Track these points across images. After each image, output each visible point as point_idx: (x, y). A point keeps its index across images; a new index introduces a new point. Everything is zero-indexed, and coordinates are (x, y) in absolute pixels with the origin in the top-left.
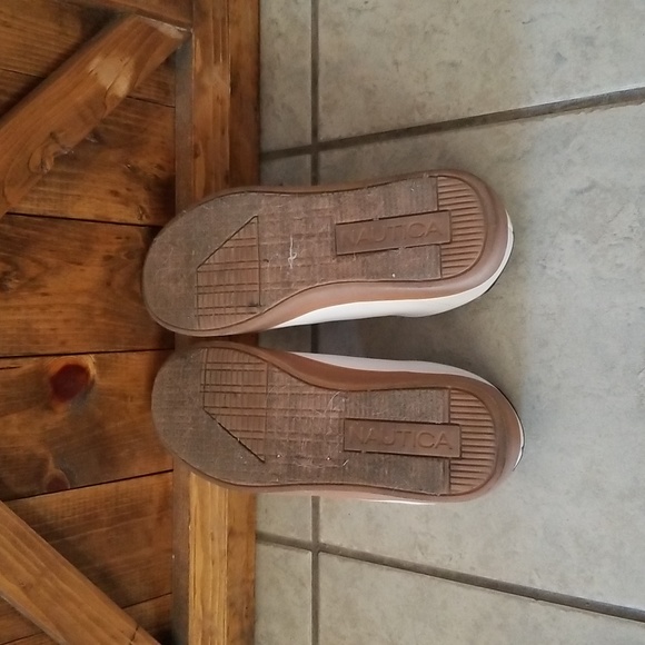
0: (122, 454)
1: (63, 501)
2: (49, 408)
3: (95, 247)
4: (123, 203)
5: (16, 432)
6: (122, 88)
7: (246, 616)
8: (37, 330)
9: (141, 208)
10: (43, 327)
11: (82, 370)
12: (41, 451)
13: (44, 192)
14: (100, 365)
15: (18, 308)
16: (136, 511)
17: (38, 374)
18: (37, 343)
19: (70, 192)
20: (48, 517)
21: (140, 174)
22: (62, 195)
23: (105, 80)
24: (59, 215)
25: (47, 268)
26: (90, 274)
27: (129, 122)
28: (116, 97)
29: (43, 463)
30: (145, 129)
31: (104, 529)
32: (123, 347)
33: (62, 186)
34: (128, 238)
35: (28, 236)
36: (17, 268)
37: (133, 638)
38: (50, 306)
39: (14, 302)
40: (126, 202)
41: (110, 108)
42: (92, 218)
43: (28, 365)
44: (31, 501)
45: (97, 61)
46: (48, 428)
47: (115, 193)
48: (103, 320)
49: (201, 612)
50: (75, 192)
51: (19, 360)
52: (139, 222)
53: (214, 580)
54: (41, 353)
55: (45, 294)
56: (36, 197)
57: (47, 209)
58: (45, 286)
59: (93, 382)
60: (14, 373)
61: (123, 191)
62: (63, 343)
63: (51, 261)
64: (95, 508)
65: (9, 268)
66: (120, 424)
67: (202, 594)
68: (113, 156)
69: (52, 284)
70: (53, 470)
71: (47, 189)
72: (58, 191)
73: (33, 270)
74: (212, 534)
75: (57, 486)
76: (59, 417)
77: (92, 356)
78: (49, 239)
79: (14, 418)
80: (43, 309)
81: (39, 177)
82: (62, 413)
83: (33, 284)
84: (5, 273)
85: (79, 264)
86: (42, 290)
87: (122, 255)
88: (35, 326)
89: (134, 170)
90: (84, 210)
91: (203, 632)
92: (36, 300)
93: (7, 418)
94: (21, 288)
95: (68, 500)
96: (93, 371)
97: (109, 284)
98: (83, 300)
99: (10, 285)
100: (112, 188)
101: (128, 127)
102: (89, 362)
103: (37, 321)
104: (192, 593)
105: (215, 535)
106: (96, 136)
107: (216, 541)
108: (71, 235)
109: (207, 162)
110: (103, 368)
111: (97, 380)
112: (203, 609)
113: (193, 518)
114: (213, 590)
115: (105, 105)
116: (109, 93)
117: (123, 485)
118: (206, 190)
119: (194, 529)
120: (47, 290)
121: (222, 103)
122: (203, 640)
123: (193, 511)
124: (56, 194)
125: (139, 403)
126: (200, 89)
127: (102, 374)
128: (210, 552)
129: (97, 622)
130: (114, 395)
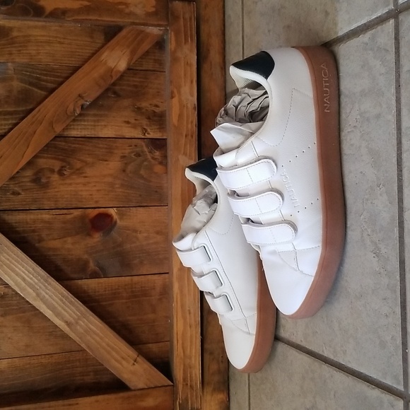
0: (135, 262)
1: (98, 283)
2: (89, 235)
3: (116, 151)
4: (132, 127)
5: (70, 246)
6: (122, 66)
7: (222, 362)
8: (81, 195)
9: (145, 129)
10: (84, 193)
11: (109, 216)
12: (86, 256)
13: (85, 125)
14: (119, 214)
15: (71, 184)
16: (145, 293)
17: (83, 218)
18: (82, 202)
19: (99, 124)
20: (90, 291)
21: (143, 111)
22: (95, 126)
23: (111, 64)
25: (87, 163)
26: (114, 165)
27: (136, 83)
28: (119, 71)
29: (86, 263)
30: (146, 86)
31: (124, 301)
32: (134, 204)
33: (94, 121)
34: (136, 146)
35: (75, 147)
36: (69, 164)
37: (135, 361)
38: (89, 183)
39: (68, 181)
40: (134, 127)
41: (115, 78)
42: (113, 136)
43: (77, 213)
44: (80, 282)
45: (106, 54)
46: (89, 245)
48: (120, 190)
49: (182, 354)
50: (103, 124)
51: (72, 210)
52: (143, 137)
53: (191, 336)
54: (85, 207)
55: (86, 177)
56: (80, 127)
57: (86, 133)
58: (85, 173)
59: (116, 222)
60: (69, 217)
61: (132, 121)
62: (97, 202)
63: (89, 160)
64: (118, 289)
65: (64, 164)
66: (133, 245)
67: (183, 344)
68: (126, 102)
69: (89, 171)
70: (92, 265)
71: (85, 123)
72: (92, 123)
73: (78, 165)
74: (189, 311)
75: (95, 275)
76: (95, 240)
77: (115, 209)
78: (87, 148)
79: (69, 240)
80: (85, 185)
81: (73, 118)
82: (97, 237)
83: (79, 172)
84: (62, 167)
85: (106, 161)
86: (84, 175)
87: (132, 155)
88: (80, 193)
89: (139, 109)
90: (107, 132)
91: (184, 365)
92: (81, 180)
93: (65, 239)
94: (72, 174)
95: (101, 283)
96: (115, 217)
97: (124, 171)
98: (110, 179)
99: (65, 173)
100: (126, 120)
101: (136, 86)
102: (113, 212)
103: (82, 191)
104: (175, 342)
105: (192, 311)
106: (115, 93)
107: (192, 315)
108: (101, 146)
109: (180, 101)
110: (121, 215)
111: (118, 221)
112: (184, 352)
113: (175, 300)
114: (191, 342)
115: (111, 76)
116: (115, 70)
117: (136, 278)
118: (180, 116)
119: (176, 305)
120: (86, 175)
121: (191, 65)
122: (184, 370)
123: (175, 296)
124: (91, 125)
125: (145, 235)
126: (175, 60)
127: (121, 219)
128: (188, 320)
129: (113, 349)
130: (129, 230)
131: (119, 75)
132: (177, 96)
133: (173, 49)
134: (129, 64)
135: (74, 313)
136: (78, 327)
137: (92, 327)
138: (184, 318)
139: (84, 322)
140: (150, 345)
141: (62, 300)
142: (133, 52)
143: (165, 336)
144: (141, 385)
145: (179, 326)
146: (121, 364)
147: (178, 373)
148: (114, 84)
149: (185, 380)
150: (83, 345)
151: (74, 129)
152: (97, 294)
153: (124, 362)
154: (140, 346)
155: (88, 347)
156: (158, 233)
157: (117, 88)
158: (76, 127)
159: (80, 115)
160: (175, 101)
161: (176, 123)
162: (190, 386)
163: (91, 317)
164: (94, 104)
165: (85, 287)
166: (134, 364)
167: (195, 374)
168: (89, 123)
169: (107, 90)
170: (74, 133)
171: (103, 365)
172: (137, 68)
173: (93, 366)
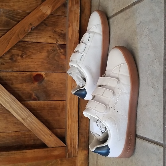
0: (52, 95)
1: (36, 103)
2: (33, 83)
3: (45, 49)
4: (52, 39)
5: (25, 87)
6: (49, 12)
7: (86, 138)
8: (30, 66)
9: (57, 40)
10: (31, 65)
11: (41, 76)
12: (31, 92)
16: (55, 108)
17: (30, 76)
18: (30, 69)
19: (38, 37)
20: (33, 106)
21: (57, 32)
22: (36, 37)
23: (44, 11)
24: (36, 42)
25: (32, 53)
26: (44, 54)
28: (47, 15)
29: (31, 95)
31: (47, 111)
32: (52, 71)
33: (36, 35)
34: (53, 47)
35: (28, 46)
36: (25, 53)
37: (51, 135)
38: (33, 61)
39: (24, 60)
40: (53, 39)
41: (45, 18)
42: (44, 42)
43: (28, 73)
44: (28, 102)
45: (42, 7)
46: (33, 87)
47: (50, 37)
48: (46, 65)
50: (40, 37)
51: (26, 72)
52: (56, 43)
53: (74, 127)
54: (31, 71)
55: (32, 59)
56: (30, 38)
57: (33, 40)
58: (32, 57)
59: (44, 78)
60: (24, 75)
61: (52, 36)
62: (36, 69)
63: (33, 51)
65: (23, 53)
66: (51, 88)
67: (71, 129)
68: (50, 28)
69: (34, 56)
70: (34, 96)
71: (32, 36)
72: (35, 36)
73: (29, 53)
74: (74, 116)
75: (35, 100)
76: (36, 85)
77: (44, 73)
78: (33, 47)
79: (25, 84)
80: (31, 62)
81: (27, 33)
82: (36, 84)
83: (29, 56)
84: (22, 54)
85: (41, 52)
86: (31, 58)
87: (52, 51)
88: (29, 65)
89: (55, 31)
90: (42, 40)
91: (71, 138)
92: (30, 60)
93: (23, 84)
94: (26, 57)
95: (37, 103)
96: (44, 76)
97: (48, 57)
98: (42, 60)
99: (23, 56)
100: (49, 36)
101: (54, 22)
102: (43, 74)
103: (30, 64)
104: (67, 129)
105: (75, 116)
106: (45, 24)
107: (75, 118)
108: (39, 46)
109: (72, 29)
110: (46, 75)
111: (45, 78)
112: (71, 133)
113: (68, 111)
114: (74, 129)
115: (44, 17)
116: (45, 14)
117: (52, 102)
118: (72, 35)
119: (68, 114)
120: (33, 58)
121: (77, 14)
122: (71, 140)
123: (68, 109)
124: (35, 37)
125: (56, 84)
126: (71, 11)
127: (46, 77)
128: (73, 120)
129: (41, 130)
130: (49, 82)
131: (47, 16)
132: (71, 26)
133: (70, 7)
134: (51, 12)
135: (26, 115)
136: (27, 121)
137: (33, 121)
138: (71, 119)
139: (30, 119)
140: (57, 130)
141: (21, 109)
142: (53, 7)
143: (63, 126)
144: (53, 146)
145: (69, 122)
146: (45, 136)
147: (68, 141)
148: (45, 20)
149: (71, 144)
150: (29, 128)
151: (28, 38)
152: (35, 107)
153: (46, 136)
154: (53, 130)
155: (31, 129)
156: (61, 83)
157: (46, 22)
158: (28, 37)
159: (30, 32)
160: (70, 28)
161: (70, 38)
162: (73, 147)
163: (33, 117)
164: (36, 28)
165: (31, 105)
166: (50, 137)
167: (75, 142)
168: (34, 36)
169: (42, 23)
170: (28, 40)
171: (37, 137)
172: (55, 14)
173: (33, 137)
